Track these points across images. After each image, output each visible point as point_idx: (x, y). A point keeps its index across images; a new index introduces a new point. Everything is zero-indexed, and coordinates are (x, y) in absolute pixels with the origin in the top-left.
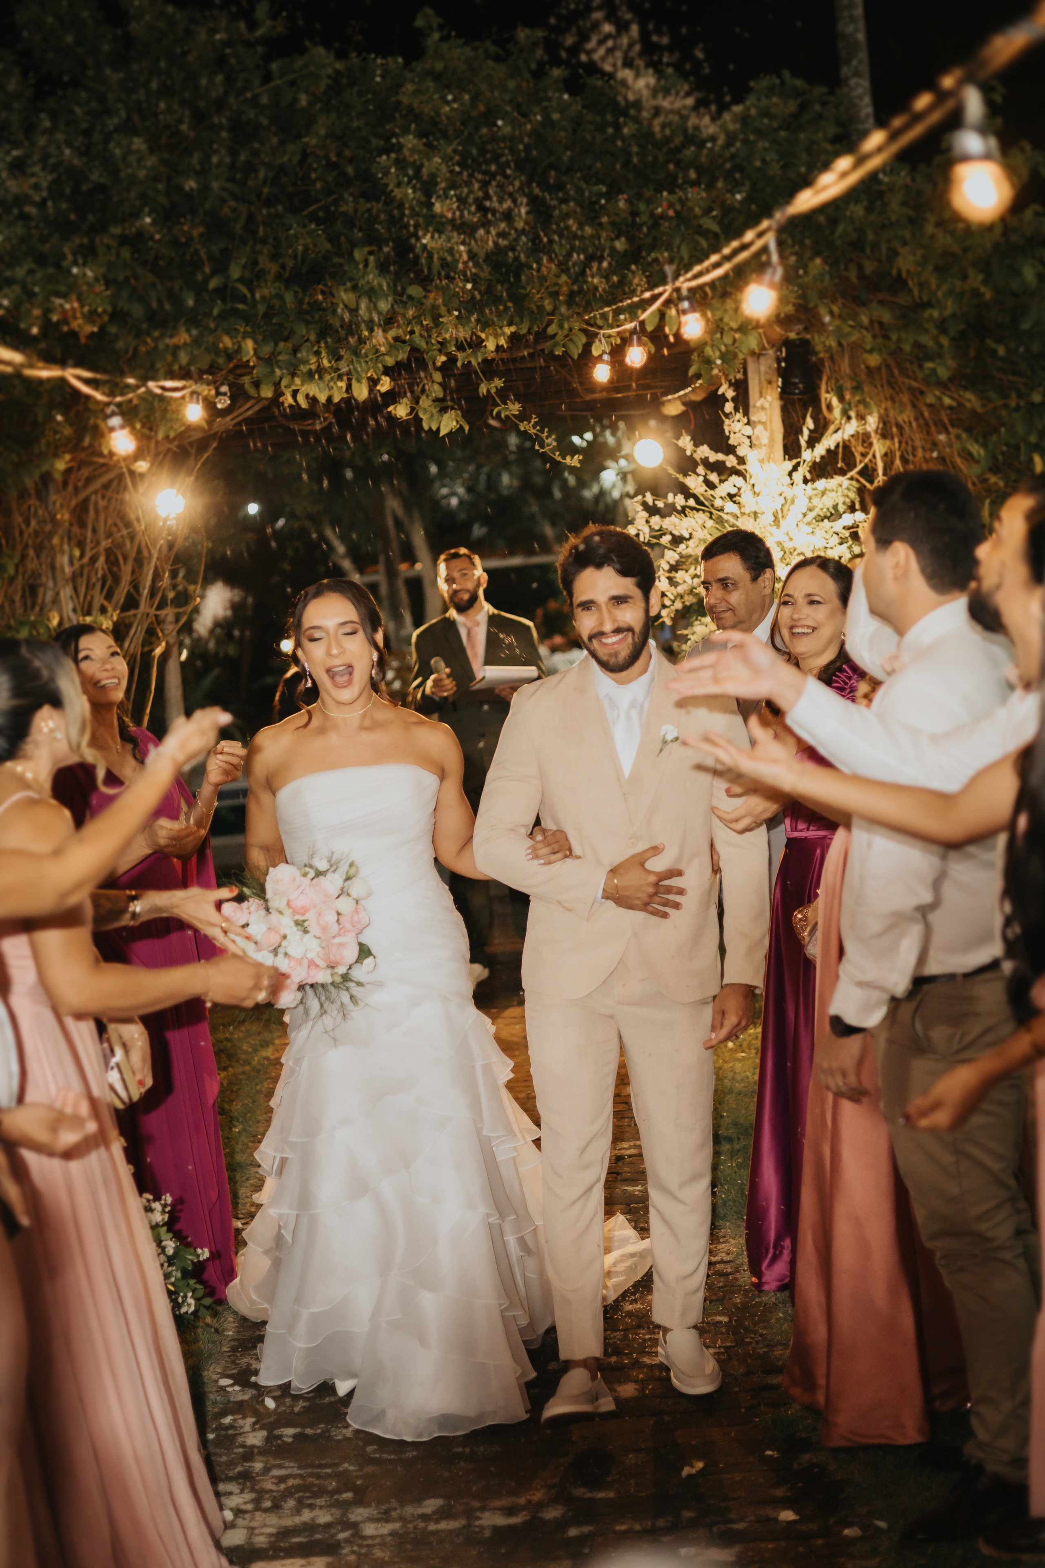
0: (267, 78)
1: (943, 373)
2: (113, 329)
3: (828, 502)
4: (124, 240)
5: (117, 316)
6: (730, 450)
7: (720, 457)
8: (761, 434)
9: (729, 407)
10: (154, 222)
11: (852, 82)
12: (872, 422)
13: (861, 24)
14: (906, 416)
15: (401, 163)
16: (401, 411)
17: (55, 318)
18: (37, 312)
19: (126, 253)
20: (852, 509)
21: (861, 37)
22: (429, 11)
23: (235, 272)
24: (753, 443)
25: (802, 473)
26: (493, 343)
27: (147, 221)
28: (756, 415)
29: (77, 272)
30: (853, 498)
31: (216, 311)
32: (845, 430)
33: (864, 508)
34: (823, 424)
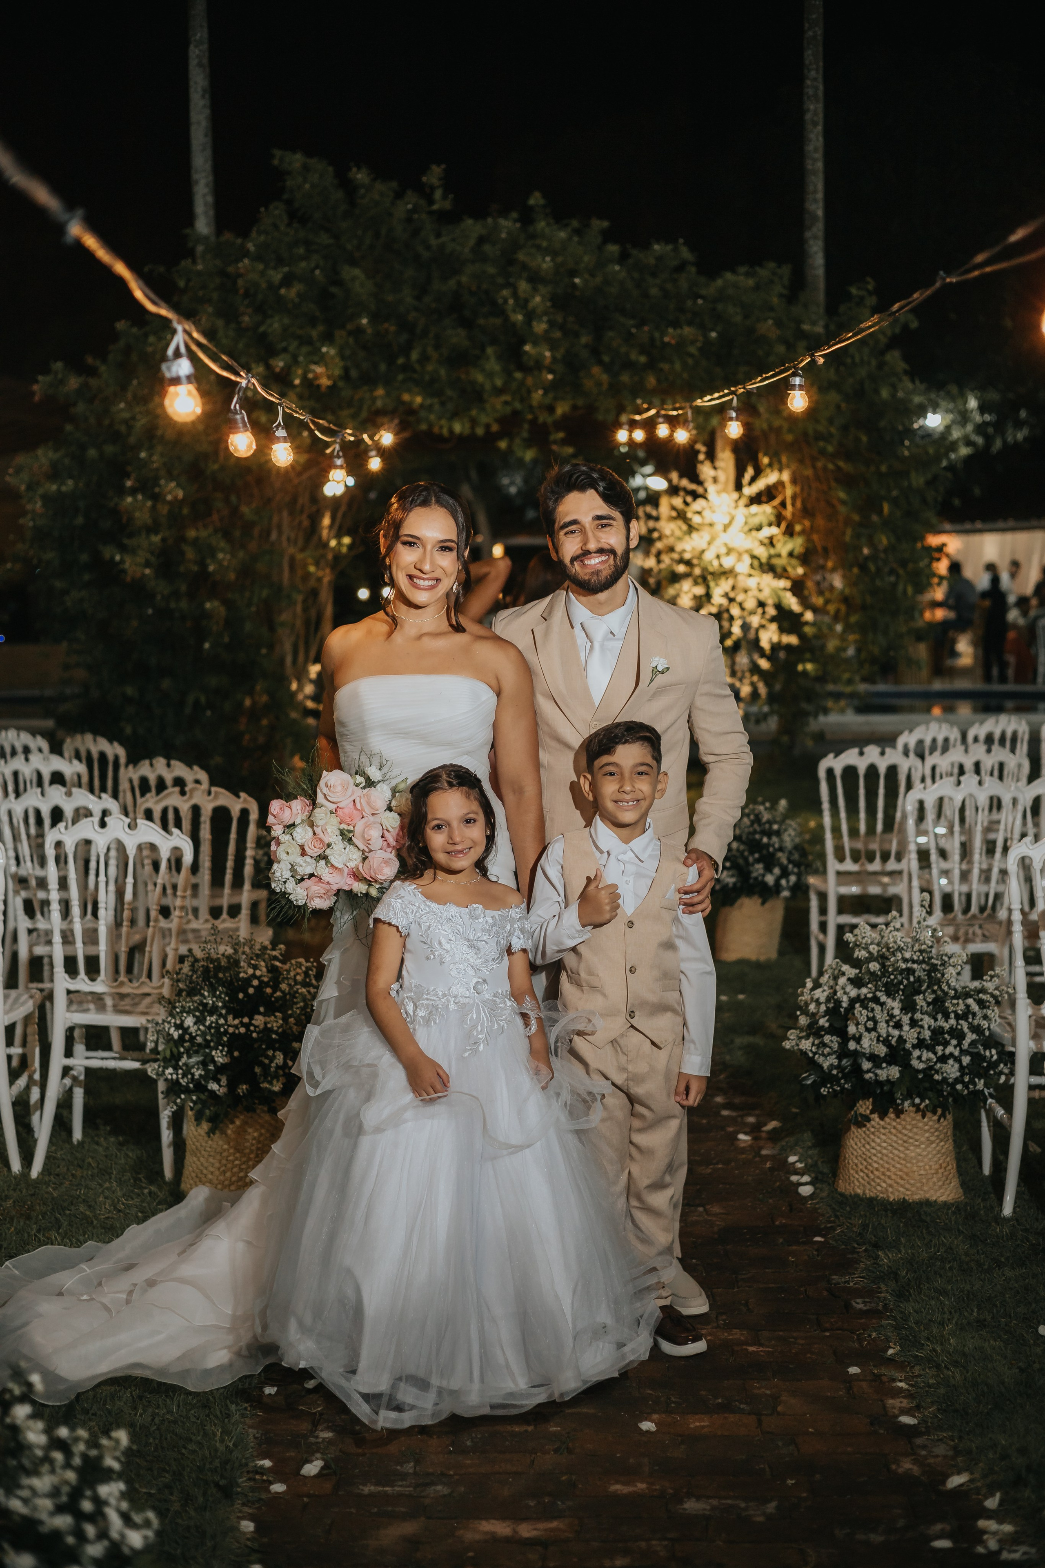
0: (438, 235)
1: (830, 449)
2: (341, 384)
3: (756, 521)
4: (350, 333)
5: (346, 376)
6: (700, 483)
7: (693, 487)
8: (722, 476)
9: (701, 457)
10: (369, 322)
11: (811, 242)
12: (786, 476)
13: (821, 204)
14: (809, 472)
15: (515, 295)
16: (503, 445)
17: (310, 376)
18: (300, 372)
19: (351, 340)
20: (770, 525)
21: (820, 213)
22: (537, 194)
23: (414, 356)
24: (715, 480)
25: (743, 501)
26: (561, 409)
27: (365, 321)
28: (718, 464)
29: (324, 349)
30: (773, 518)
31: (400, 377)
32: (771, 478)
33: (779, 526)
34: (758, 473)
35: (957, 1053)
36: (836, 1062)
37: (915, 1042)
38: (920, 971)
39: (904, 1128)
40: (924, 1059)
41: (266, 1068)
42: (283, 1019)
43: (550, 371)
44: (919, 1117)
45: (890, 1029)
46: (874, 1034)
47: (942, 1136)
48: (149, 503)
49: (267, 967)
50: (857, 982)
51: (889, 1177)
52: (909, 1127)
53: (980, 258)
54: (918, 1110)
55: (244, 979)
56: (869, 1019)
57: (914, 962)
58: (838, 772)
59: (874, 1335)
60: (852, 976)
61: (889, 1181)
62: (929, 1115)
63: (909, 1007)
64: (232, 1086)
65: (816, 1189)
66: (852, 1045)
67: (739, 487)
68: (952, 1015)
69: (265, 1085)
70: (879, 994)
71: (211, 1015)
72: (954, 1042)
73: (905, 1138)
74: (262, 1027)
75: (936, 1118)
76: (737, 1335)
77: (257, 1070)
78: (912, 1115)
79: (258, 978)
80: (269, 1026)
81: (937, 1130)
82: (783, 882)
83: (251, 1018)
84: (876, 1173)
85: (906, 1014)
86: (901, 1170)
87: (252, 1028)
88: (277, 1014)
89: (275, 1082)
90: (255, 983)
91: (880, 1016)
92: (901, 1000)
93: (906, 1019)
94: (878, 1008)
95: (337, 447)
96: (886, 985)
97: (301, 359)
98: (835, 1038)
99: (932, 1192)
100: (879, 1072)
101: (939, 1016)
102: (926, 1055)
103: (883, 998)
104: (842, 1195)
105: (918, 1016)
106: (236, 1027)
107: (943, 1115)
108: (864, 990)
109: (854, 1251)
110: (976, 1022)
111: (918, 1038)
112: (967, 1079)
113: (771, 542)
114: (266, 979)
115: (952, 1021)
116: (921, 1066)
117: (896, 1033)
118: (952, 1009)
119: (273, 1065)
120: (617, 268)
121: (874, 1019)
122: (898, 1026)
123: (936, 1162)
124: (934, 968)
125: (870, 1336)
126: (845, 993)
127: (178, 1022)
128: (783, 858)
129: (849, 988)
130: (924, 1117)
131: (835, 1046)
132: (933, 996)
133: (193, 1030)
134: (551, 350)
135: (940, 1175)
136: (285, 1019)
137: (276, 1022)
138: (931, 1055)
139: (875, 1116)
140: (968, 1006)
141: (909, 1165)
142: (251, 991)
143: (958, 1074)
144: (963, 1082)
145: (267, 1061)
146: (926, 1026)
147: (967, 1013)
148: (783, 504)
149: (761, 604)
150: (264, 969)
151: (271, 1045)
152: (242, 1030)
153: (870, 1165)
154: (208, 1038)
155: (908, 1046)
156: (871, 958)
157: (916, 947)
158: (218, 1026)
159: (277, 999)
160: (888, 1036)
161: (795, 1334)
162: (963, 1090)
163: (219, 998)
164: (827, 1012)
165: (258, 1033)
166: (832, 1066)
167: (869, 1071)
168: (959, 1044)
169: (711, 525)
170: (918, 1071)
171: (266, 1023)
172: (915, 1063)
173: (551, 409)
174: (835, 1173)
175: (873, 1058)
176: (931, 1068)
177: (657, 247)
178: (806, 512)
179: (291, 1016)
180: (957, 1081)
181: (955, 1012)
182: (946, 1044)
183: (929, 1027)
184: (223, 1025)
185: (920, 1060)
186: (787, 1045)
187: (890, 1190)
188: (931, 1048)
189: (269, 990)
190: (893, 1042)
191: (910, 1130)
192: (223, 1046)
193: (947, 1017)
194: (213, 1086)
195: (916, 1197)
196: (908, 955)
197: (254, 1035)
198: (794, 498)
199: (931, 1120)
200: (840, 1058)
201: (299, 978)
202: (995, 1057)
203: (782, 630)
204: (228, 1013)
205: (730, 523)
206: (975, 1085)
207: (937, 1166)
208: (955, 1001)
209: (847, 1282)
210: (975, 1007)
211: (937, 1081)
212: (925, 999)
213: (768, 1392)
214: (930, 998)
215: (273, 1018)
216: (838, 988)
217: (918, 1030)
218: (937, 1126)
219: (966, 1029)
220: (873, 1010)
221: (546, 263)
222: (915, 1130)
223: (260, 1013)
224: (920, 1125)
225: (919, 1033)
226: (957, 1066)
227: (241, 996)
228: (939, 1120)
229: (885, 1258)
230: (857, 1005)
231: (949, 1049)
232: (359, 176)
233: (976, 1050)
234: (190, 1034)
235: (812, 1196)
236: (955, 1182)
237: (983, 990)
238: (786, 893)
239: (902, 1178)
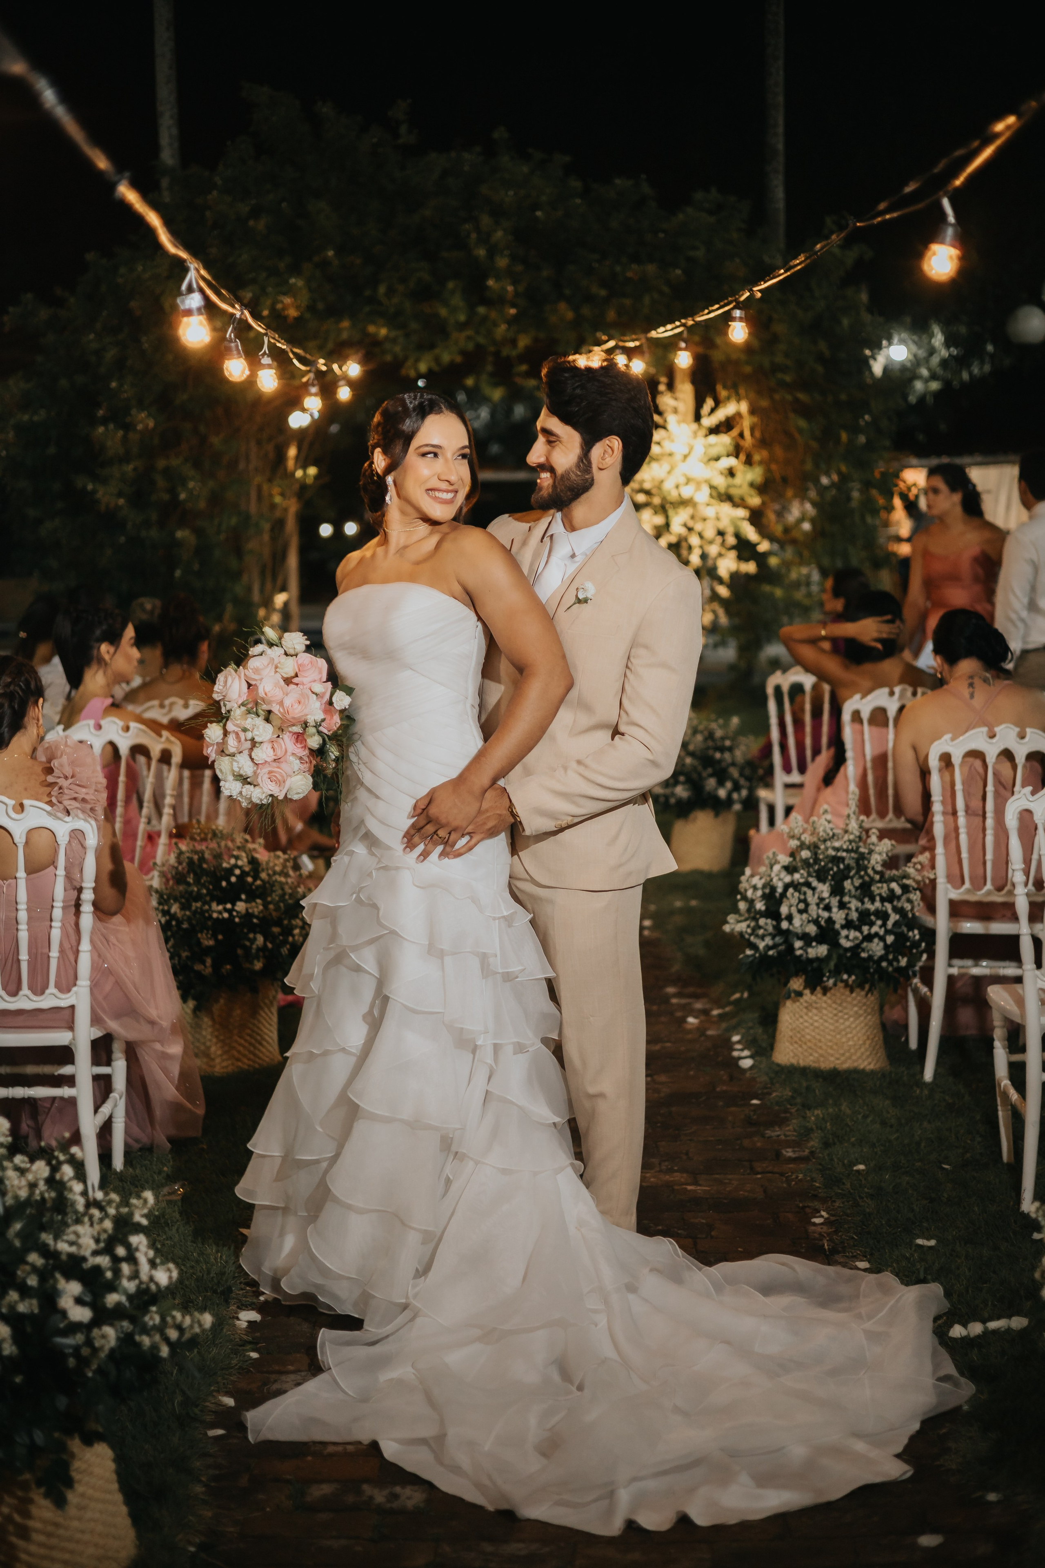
0: (403, 168)
1: (788, 380)
2: (308, 316)
3: (714, 452)
4: (317, 265)
5: (311, 308)
8: (681, 406)
9: (662, 388)
10: (335, 254)
11: (772, 175)
12: (744, 407)
13: (782, 137)
14: (764, 403)
15: (477, 229)
18: (269, 302)
19: (318, 272)
20: (728, 456)
21: (780, 146)
22: (502, 128)
23: (381, 289)
24: (675, 411)
25: (703, 432)
26: (523, 342)
27: (331, 253)
28: (679, 394)
29: (292, 281)
30: (731, 449)
31: (367, 309)
32: (729, 409)
33: (737, 457)
34: (718, 404)
35: (882, 932)
36: (771, 943)
37: (844, 922)
38: (850, 859)
39: (835, 1002)
40: (851, 937)
41: (247, 950)
42: (263, 905)
43: (513, 306)
44: (848, 992)
45: (820, 911)
46: (805, 916)
47: (869, 1010)
48: (120, 433)
49: (247, 857)
50: (789, 869)
51: (821, 1048)
52: (839, 1001)
53: (882, 206)
54: (847, 985)
55: (226, 870)
56: (800, 901)
57: (844, 851)
58: (785, 689)
59: (801, 1176)
60: (786, 864)
61: (820, 1051)
62: (858, 990)
63: (837, 890)
64: (216, 966)
65: (755, 1061)
66: (785, 925)
67: (698, 418)
68: (878, 898)
69: (247, 965)
70: (810, 879)
71: (196, 901)
72: (879, 922)
73: (835, 1012)
74: (244, 912)
75: (863, 993)
76: (677, 1177)
77: (240, 951)
78: (842, 990)
79: (240, 868)
80: (250, 911)
81: (864, 1004)
82: (735, 796)
83: (234, 904)
84: (809, 1044)
85: (835, 896)
86: (830, 1041)
87: (235, 913)
88: (259, 901)
89: (256, 962)
90: (237, 872)
91: (812, 899)
92: (831, 885)
93: (835, 902)
94: (809, 892)
95: (311, 375)
96: (817, 872)
97: (270, 290)
98: (769, 921)
99: (860, 1061)
100: (810, 950)
101: (866, 900)
102: (853, 934)
103: (815, 883)
104: (778, 1065)
105: (846, 899)
106: (220, 912)
107: (870, 990)
108: (797, 876)
109: (786, 1111)
110: (900, 905)
111: (846, 919)
112: (891, 957)
113: (731, 473)
114: (247, 869)
115: (878, 904)
116: (847, 944)
117: (826, 914)
118: (877, 892)
119: (254, 946)
120: (578, 201)
121: (805, 901)
122: (828, 908)
123: (864, 1034)
124: (862, 857)
125: (797, 1177)
126: (780, 879)
127: (166, 908)
128: (734, 772)
129: (783, 874)
130: (852, 992)
131: (770, 929)
132: (860, 881)
133: (180, 914)
134: (514, 283)
135: (867, 1046)
136: (265, 905)
137: (257, 907)
138: (858, 934)
139: (807, 992)
140: (892, 891)
141: (838, 1037)
142: (233, 879)
143: (883, 952)
144: (887, 960)
145: (248, 943)
146: (853, 908)
147: (891, 897)
148: (741, 435)
149: (721, 533)
150: (245, 860)
151: (254, 929)
152: (226, 915)
153: (803, 1036)
154: (194, 922)
155: (837, 926)
156: (802, 846)
157: (846, 837)
158: (202, 912)
159: (258, 887)
160: (818, 916)
161: (730, 1177)
162: (887, 967)
163: (204, 886)
164: (764, 896)
165: (240, 918)
166: (768, 948)
167: (801, 948)
168: (884, 925)
169: (670, 455)
170: (846, 950)
171: (247, 909)
172: (843, 942)
173: (514, 342)
174: (772, 1047)
175: (806, 938)
176: (858, 946)
177: (618, 181)
178: (763, 443)
179: (270, 903)
180: (882, 958)
181: (880, 895)
182: (872, 924)
183: (857, 910)
184: (207, 911)
185: (848, 939)
186: (727, 928)
187: (822, 1059)
188: (858, 929)
189: (250, 879)
190: (823, 923)
191: (840, 1005)
192: (208, 930)
193: (873, 900)
194: (198, 967)
195: (846, 1066)
196: (837, 844)
197: (237, 920)
198: (752, 430)
199: (858, 996)
200: (773, 937)
201: (278, 869)
202: (917, 937)
203: (741, 558)
204: (212, 900)
205: (689, 453)
206: (898, 961)
207: (865, 1038)
208: (879, 885)
209: (778, 1136)
210: (898, 891)
211: (864, 959)
212: (852, 883)
213: (704, 1221)
214: (857, 882)
215: (254, 904)
216: (773, 875)
217: (846, 911)
218: (865, 1000)
219: (890, 911)
220: (805, 893)
221: (509, 196)
222: (844, 1004)
223: (241, 900)
224: (849, 999)
225: (847, 915)
226: (881, 944)
227: (224, 884)
228: (867, 995)
229: (814, 1115)
230: (791, 890)
231: (875, 929)
232: (325, 110)
233: (899, 930)
234: (177, 920)
235: (751, 1068)
236: (882, 1053)
237: (906, 876)
238: (737, 807)
239: (831, 1048)
